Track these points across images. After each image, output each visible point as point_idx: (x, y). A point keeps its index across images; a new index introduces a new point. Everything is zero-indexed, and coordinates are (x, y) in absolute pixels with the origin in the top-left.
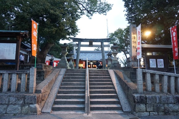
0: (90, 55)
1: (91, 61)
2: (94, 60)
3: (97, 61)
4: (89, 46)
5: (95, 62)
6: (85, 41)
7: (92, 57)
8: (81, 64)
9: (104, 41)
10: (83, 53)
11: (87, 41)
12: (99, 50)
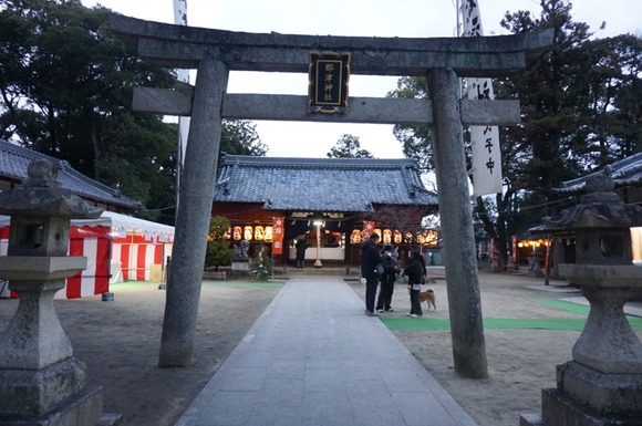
0: (312, 181)
1: (318, 214)
2: (334, 207)
3: (347, 214)
4: (311, 115)
5: (336, 216)
6: (268, 55)
7: (320, 190)
8: (264, 226)
9: (460, 61)
10: (277, 167)
11: (290, 56)
12: (349, 155)
